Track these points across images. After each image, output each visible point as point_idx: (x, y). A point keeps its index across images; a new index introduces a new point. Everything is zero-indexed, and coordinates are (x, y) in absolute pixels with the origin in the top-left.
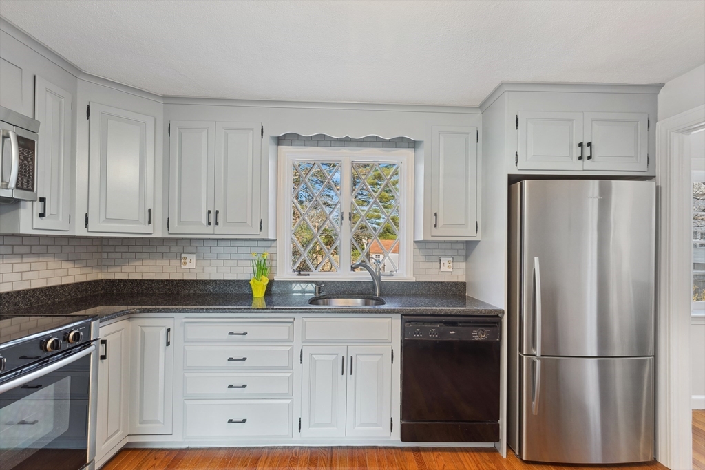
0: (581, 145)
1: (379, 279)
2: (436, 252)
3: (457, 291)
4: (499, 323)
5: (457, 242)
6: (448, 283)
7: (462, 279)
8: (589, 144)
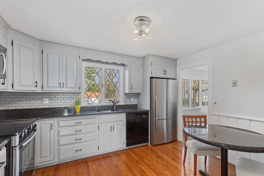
0: (164, 71)
1: (115, 104)
2: (130, 96)
3: (135, 106)
4: (148, 113)
5: (135, 93)
6: (133, 105)
7: (136, 103)
8: (166, 71)
